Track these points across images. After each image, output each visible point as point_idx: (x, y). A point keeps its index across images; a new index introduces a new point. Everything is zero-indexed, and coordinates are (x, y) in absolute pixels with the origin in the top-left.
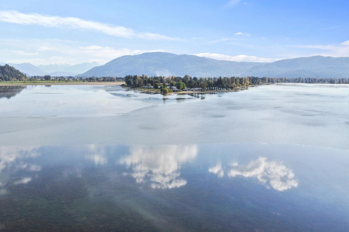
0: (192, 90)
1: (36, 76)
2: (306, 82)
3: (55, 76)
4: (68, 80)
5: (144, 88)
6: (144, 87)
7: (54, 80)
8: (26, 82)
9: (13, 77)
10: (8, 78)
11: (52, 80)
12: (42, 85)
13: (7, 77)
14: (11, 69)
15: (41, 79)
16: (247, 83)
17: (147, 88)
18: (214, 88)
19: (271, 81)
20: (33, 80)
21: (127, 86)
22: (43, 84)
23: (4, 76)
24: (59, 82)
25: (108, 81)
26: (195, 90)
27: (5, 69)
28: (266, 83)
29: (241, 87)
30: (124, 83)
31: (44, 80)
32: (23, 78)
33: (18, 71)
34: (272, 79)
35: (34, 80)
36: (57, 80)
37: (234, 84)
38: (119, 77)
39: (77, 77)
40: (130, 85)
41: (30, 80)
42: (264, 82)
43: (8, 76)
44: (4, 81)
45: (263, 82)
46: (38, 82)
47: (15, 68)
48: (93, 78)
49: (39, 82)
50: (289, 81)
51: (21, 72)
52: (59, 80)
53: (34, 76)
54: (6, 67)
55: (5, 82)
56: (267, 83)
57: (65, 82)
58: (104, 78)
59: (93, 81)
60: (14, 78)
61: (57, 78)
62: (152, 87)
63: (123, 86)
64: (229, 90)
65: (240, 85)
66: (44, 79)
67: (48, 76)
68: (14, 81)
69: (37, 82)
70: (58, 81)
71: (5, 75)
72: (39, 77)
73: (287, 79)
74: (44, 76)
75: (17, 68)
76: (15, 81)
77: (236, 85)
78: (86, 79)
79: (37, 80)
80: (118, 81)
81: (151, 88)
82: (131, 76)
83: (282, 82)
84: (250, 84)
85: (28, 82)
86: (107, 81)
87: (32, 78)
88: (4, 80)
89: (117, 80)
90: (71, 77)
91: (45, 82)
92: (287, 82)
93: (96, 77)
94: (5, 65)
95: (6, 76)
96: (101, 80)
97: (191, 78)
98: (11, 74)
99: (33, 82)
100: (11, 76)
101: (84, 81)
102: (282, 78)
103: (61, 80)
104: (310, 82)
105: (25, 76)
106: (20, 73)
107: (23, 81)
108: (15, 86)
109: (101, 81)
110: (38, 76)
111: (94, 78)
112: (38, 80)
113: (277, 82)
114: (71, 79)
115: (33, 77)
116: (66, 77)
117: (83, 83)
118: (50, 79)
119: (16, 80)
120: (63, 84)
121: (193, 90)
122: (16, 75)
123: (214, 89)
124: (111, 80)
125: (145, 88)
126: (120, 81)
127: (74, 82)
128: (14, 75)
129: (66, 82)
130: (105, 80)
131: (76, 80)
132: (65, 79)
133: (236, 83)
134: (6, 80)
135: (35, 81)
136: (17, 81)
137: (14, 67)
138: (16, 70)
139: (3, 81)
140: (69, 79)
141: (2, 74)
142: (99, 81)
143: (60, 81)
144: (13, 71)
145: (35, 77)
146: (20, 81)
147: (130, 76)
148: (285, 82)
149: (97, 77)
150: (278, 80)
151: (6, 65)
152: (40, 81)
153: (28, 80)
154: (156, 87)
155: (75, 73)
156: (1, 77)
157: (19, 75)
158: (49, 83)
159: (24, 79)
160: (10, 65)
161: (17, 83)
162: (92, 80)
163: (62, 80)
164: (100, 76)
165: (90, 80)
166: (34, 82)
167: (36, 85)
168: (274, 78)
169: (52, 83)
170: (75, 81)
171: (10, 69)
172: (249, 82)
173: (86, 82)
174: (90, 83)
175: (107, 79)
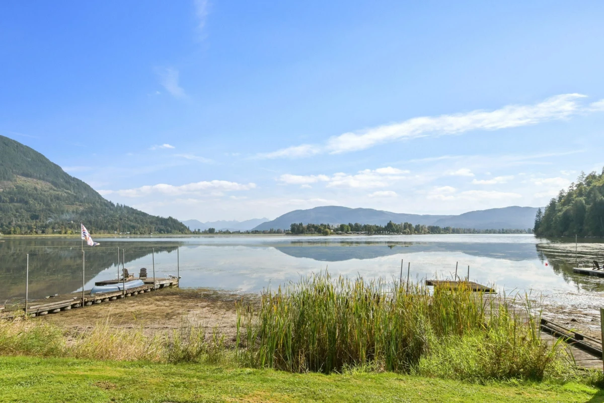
1: (200, 229)
2: (499, 233)
6: (307, 232)
8: (189, 235)
9: (175, 229)
11: (217, 233)
13: (170, 229)
23: (166, 228)
27: (168, 221)
28: (449, 233)
32: (186, 230)
33: (181, 223)
35: (197, 233)
40: (295, 232)
41: (194, 233)
45: (446, 232)
51: (184, 225)
53: (197, 228)
54: (170, 219)
56: (451, 233)
61: (221, 231)
62: (316, 232)
63: (287, 234)
65: (416, 232)
66: (208, 232)
67: (212, 229)
68: (176, 233)
70: (223, 234)
73: (476, 230)
74: (208, 229)
77: (409, 231)
83: (470, 233)
84: (428, 233)
85: (191, 235)
88: (166, 232)
92: (476, 233)
95: (168, 229)
102: (470, 229)
104: (503, 233)
113: (465, 233)
118: (214, 232)
122: (179, 228)
128: (177, 227)
134: (168, 232)
141: (165, 226)
144: (176, 224)
146: (182, 233)
147: (295, 224)
148: (473, 233)
150: (466, 231)
153: (191, 233)
154: (319, 231)
156: (163, 229)
157: (182, 227)
159: (187, 232)
168: (460, 229)
171: (173, 221)
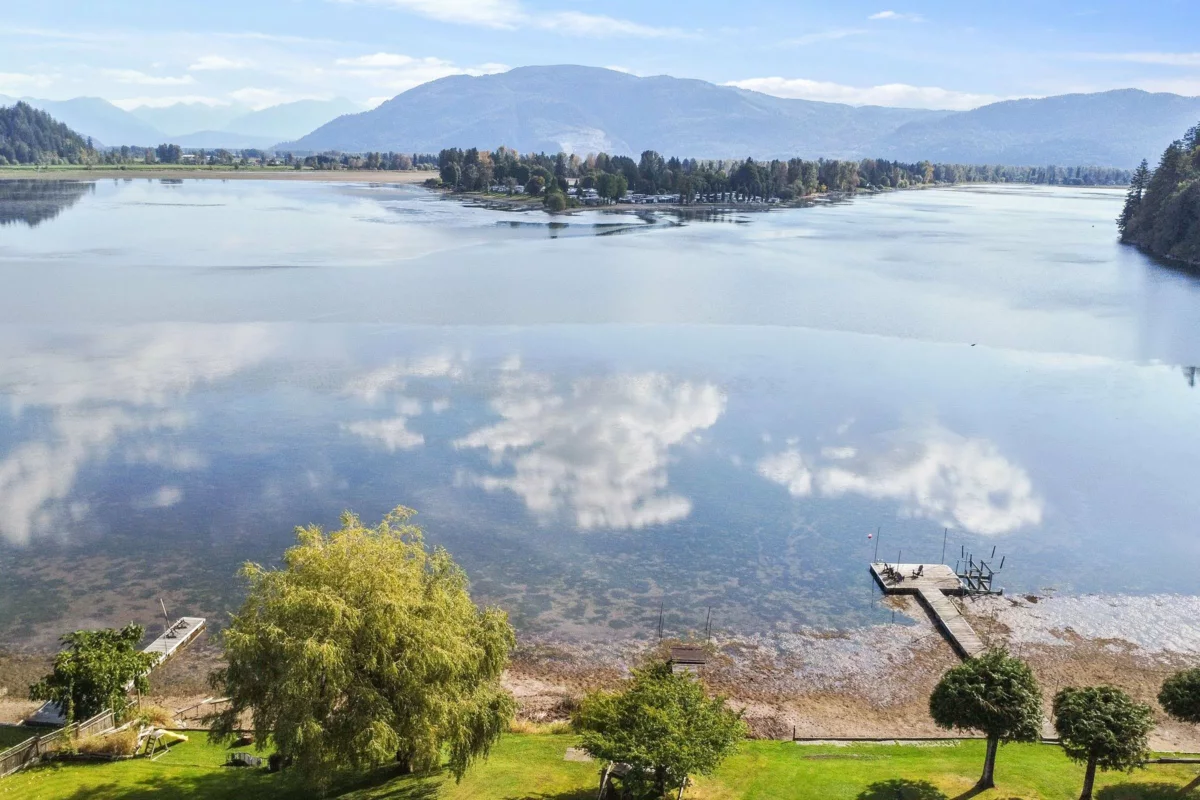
0: (648, 201)
1: (129, 146)
2: (1067, 182)
3: (197, 146)
4: (242, 161)
5: (496, 191)
6: (495, 188)
7: (194, 162)
8: (94, 166)
9: (44, 148)
10: (29, 152)
11: (187, 161)
12: (150, 178)
13: (26, 148)
14: (39, 120)
15: (146, 159)
16: (850, 183)
17: (503, 192)
18: (723, 196)
19: (943, 175)
20: (119, 162)
21: (442, 186)
22: (155, 177)
23: (12, 144)
24: (211, 169)
25: (383, 167)
26: (659, 201)
27: (16, 119)
28: (924, 183)
29: (825, 195)
30: (436, 175)
31: (157, 163)
32: (81, 152)
33: (63, 126)
34: (948, 168)
35: (121, 161)
36: (202, 163)
37: (799, 182)
38: (425, 155)
39: (277, 153)
40: (453, 183)
41: (109, 160)
42: (918, 181)
43: (30, 145)
44: (15, 164)
45: (914, 178)
46: (135, 169)
47: (52, 117)
48: (329, 156)
49: (141, 169)
50: (1009, 178)
51: (73, 133)
52: (209, 163)
53: (118, 144)
54: (22, 113)
55: (19, 166)
56: (930, 181)
57: (230, 170)
58: (370, 157)
59: (329, 169)
60: (48, 153)
61: (202, 154)
62: (521, 188)
63: (429, 184)
64: (773, 202)
65: (824, 187)
66: (157, 159)
67: (171, 146)
68: (50, 162)
69: (131, 169)
70: (208, 166)
71: (18, 143)
72: (139, 149)
73: (1002, 171)
74: (157, 147)
75: (58, 117)
76: (53, 163)
77: (803, 187)
78: (307, 159)
79: (133, 162)
80: (419, 168)
81: (517, 193)
82: (458, 150)
83: (985, 179)
84: (862, 185)
85: (103, 169)
86: (379, 169)
87: (113, 155)
88: (15, 160)
89: (414, 164)
90: (253, 153)
91: (159, 169)
92: (1001, 181)
93: (342, 152)
94: (15, 103)
95: (20, 146)
96: (360, 163)
97: (661, 161)
98: (37, 137)
99: (117, 169)
100: (40, 143)
101: (298, 167)
102: (985, 167)
103: (218, 162)
104: (1077, 183)
105: (89, 146)
106: (69, 135)
107: (81, 162)
108: (55, 181)
109: (359, 168)
110: (133, 148)
111: (337, 158)
112: (136, 160)
113: (969, 179)
114: (252, 160)
115: (117, 150)
116: (237, 153)
117: (295, 172)
118: (178, 157)
119: (57, 158)
120: (224, 178)
121: (652, 201)
122: (56, 142)
123: (723, 199)
124: (394, 163)
125: (500, 193)
126: (426, 169)
127: (262, 168)
128: (51, 141)
129: (236, 168)
130: (372, 163)
131: (271, 163)
132: (230, 159)
133: (805, 182)
134: (22, 158)
135: (127, 166)
136: (60, 163)
137: (47, 112)
138: (55, 123)
139: (11, 162)
140: (246, 159)
141: (8, 135)
142: (351, 168)
143: (212, 166)
144: (43, 129)
145: (124, 150)
146: (71, 162)
147: (453, 150)
148: (994, 180)
149: (348, 153)
150: (972, 174)
151: (20, 104)
152: (142, 163)
153: (100, 162)
154: (533, 190)
155: (268, 139)
156: (4, 149)
157: (69, 142)
158: (172, 172)
159: (85, 157)
160: (33, 107)
161: (63, 170)
162: (325, 165)
163: (221, 163)
164: (359, 149)
165: (321, 162)
166: (123, 169)
167: (128, 179)
168: (957, 167)
169: (186, 172)
170: (265, 166)
171: (34, 120)
172: (857, 178)
173: (305, 172)
174: (320, 173)
175: (380, 160)
